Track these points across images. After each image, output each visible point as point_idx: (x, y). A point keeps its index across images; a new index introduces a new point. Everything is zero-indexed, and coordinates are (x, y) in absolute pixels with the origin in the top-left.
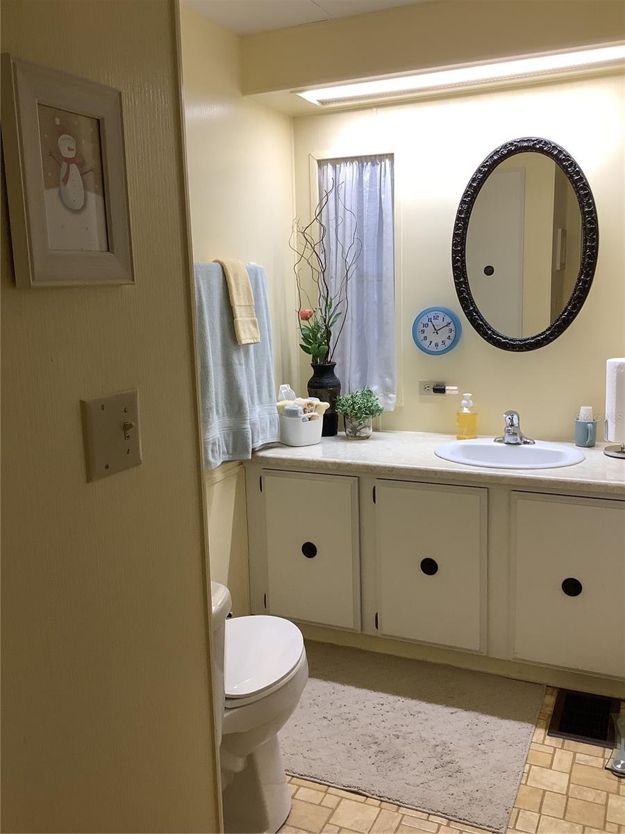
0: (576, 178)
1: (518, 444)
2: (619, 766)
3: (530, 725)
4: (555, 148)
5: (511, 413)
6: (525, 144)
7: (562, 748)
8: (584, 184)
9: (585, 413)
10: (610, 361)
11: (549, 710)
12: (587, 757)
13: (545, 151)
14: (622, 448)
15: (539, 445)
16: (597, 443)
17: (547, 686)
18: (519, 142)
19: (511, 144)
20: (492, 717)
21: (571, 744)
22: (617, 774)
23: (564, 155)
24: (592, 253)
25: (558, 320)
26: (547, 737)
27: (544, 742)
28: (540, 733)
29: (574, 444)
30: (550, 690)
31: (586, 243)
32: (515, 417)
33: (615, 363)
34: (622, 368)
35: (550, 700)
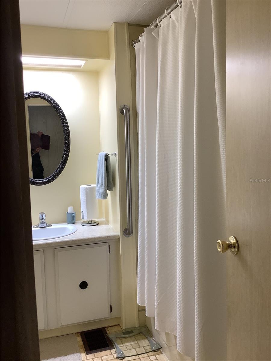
0: (59, 111)
1: (45, 227)
2: (120, 355)
3: (78, 354)
4: (49, 97)
5: (42, 214)
6: (36, 94)
7: (95, 358)
8: (63, 114)
9: (70, 210)
10: (81, 186)
11: (81, 343)
12: (107, 357)
13: (45, 98)
14: (88, 222)
15: (54, 226)
16: (76, 221)
17: (75, 333)
18: (33, 93)
19: (29, 93)
20: (61, 357)
21: (97, 354)
22: (121, 358)
23: (53, 101)
24: (69, 143)
25: (56, 171)
26: (87, 355)
27: (87, 359)
28: (83, 355)
29: (67, 223)
30: (77, 334)
31: (65, 138)
32: (44, 215)
33: (85, 187)
34: (87, 189)
35: (79, 339)
